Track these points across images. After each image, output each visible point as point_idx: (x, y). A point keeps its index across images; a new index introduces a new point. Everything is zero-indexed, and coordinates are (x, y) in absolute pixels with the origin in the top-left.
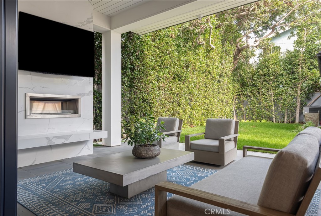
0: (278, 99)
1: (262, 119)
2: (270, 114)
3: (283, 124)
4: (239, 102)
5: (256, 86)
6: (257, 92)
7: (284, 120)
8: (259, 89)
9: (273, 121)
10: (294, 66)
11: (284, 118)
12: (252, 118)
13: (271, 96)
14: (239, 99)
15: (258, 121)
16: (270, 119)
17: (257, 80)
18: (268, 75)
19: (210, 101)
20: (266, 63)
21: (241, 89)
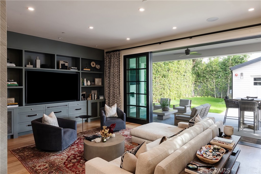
0: (217, 85)
1: (209, 96)
2: (213, 93)
3: (220, 99)
4: (196, 86)
5: (205, 77)
6: (206, 80)
7: (221, 96)
8: (207, 79)
9: (215, 97)
10: (226, 66)
11: (221, 95)
12: (203, 95)
13: (214, 83)
14: (196, 84)
15: (206, 97)
16: (213, 96)
17: (206, 73)
18: (212, 71)
19: (179, 86)
20: (211, 64)
21: (197, 78)
